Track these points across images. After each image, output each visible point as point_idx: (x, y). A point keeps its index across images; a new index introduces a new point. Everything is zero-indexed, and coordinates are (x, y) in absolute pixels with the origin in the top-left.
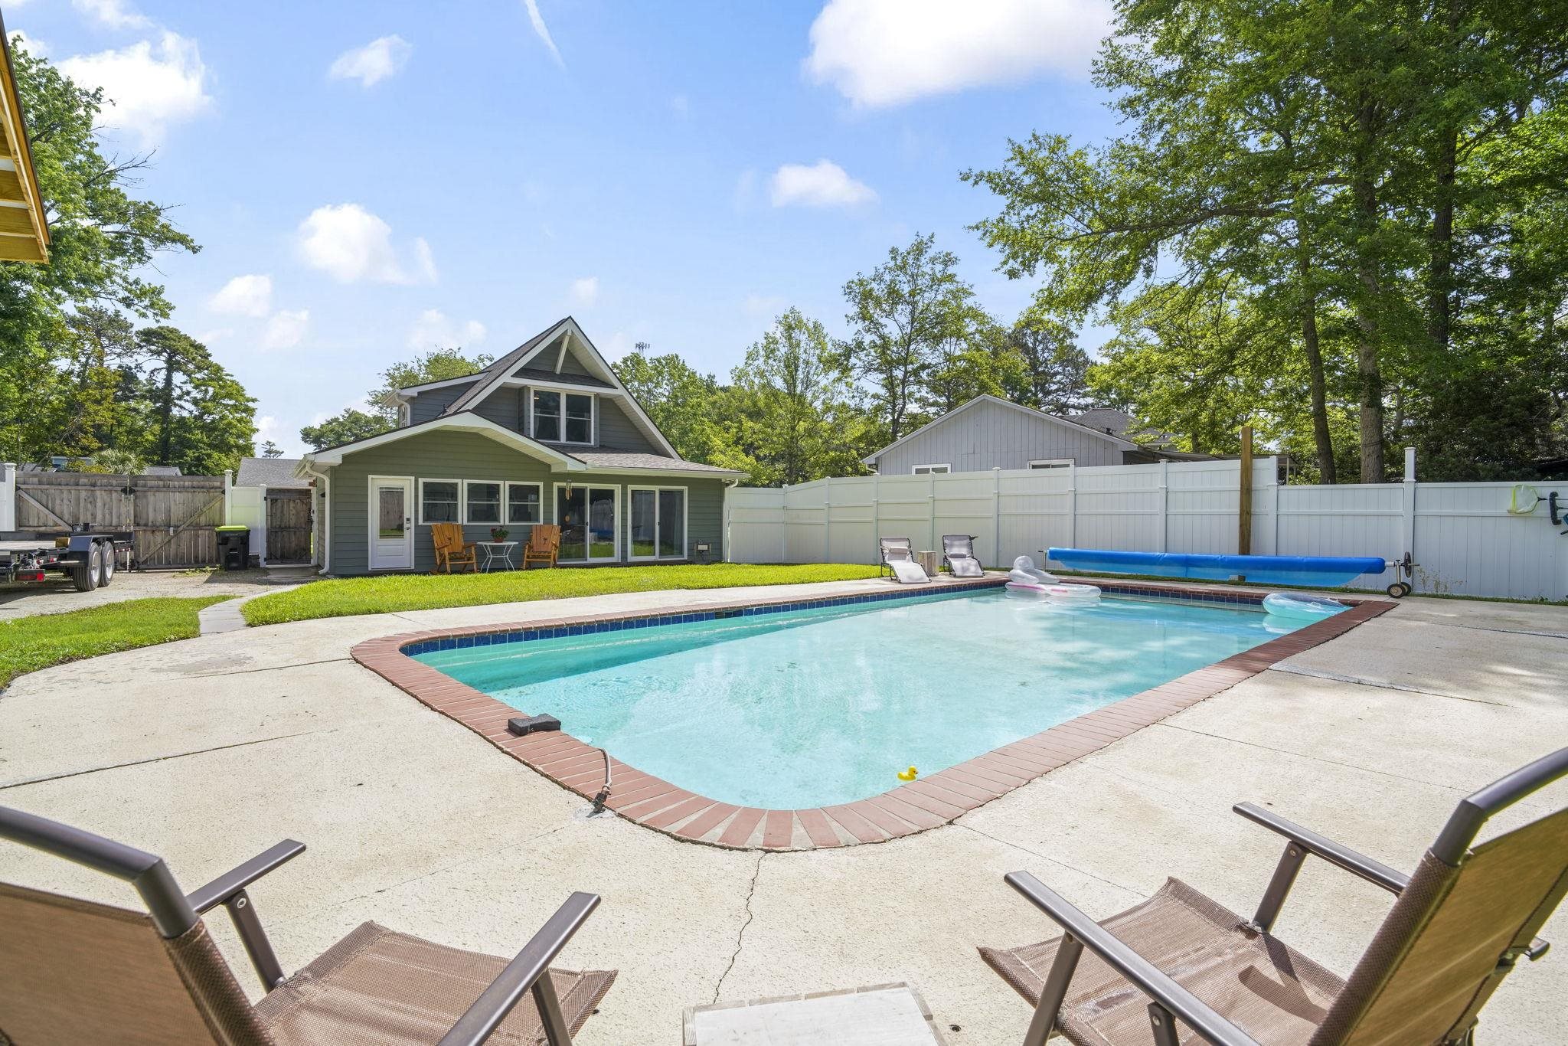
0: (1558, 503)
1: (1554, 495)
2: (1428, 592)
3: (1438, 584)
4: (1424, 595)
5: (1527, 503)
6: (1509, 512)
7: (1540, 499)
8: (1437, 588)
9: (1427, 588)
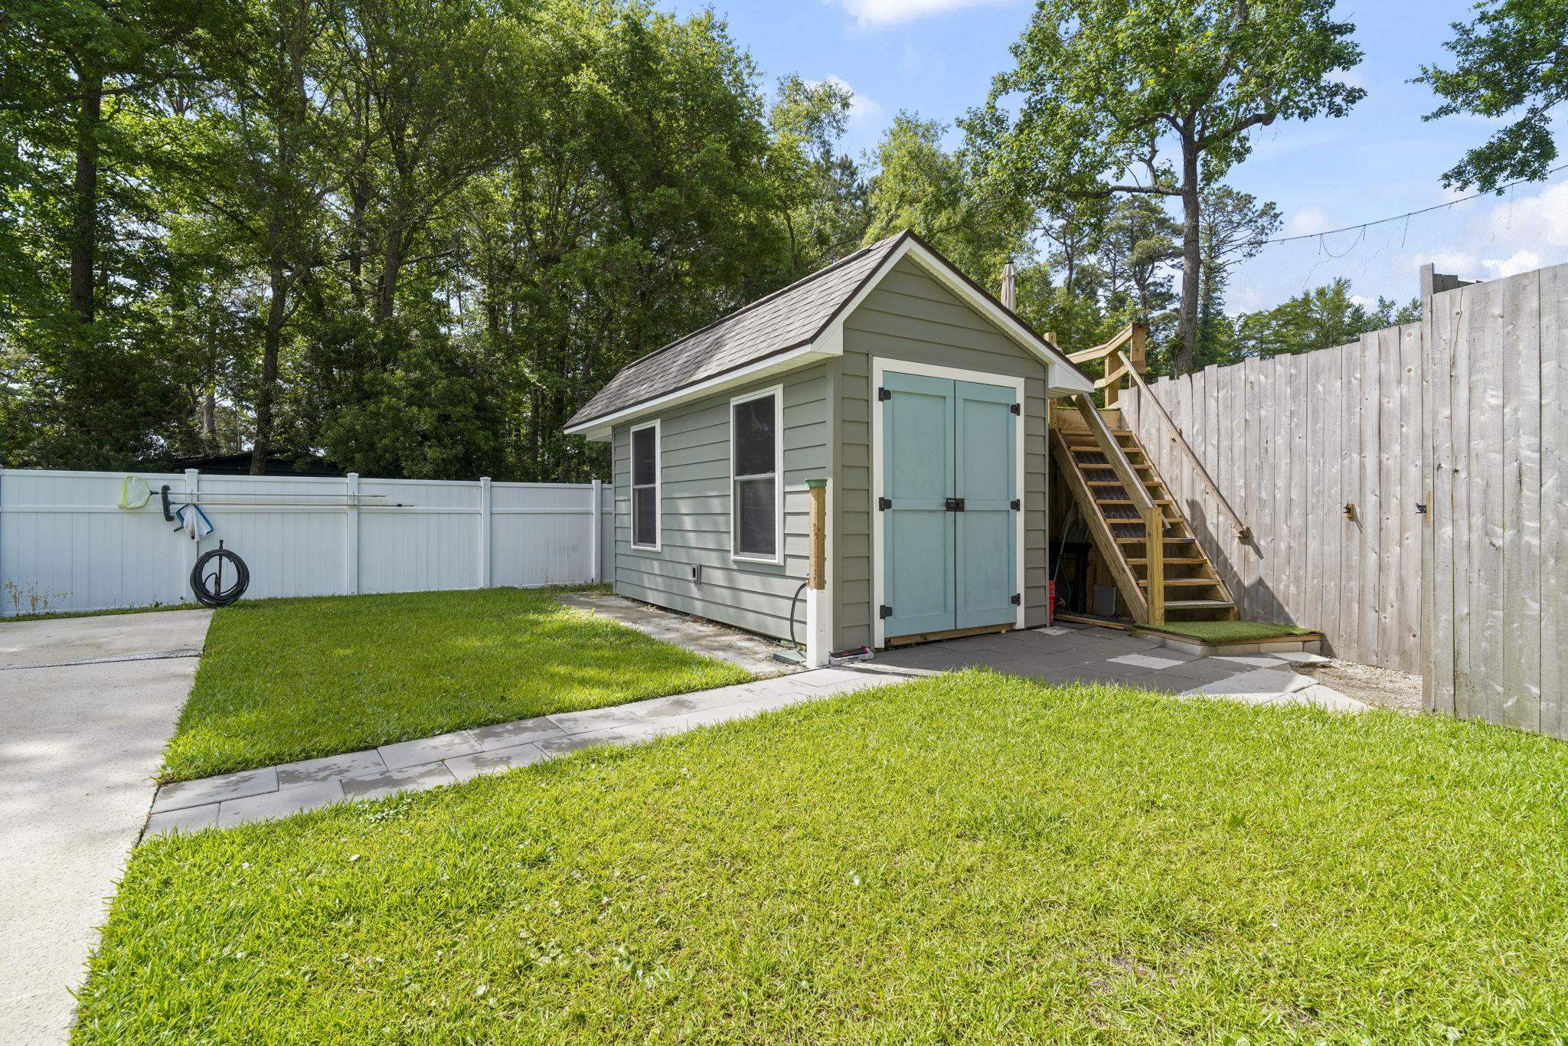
0: (171, 498)
1: (166, 489)
2: (22, 612)
3: (34, 600)
4: (19, 618)
5: (139, 497)
6: (121, 507)
7: (152, 493)
8: (33, 606)
9: (20, 607)
